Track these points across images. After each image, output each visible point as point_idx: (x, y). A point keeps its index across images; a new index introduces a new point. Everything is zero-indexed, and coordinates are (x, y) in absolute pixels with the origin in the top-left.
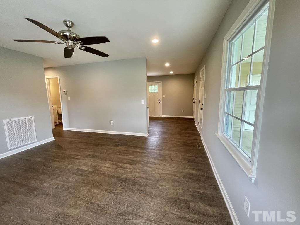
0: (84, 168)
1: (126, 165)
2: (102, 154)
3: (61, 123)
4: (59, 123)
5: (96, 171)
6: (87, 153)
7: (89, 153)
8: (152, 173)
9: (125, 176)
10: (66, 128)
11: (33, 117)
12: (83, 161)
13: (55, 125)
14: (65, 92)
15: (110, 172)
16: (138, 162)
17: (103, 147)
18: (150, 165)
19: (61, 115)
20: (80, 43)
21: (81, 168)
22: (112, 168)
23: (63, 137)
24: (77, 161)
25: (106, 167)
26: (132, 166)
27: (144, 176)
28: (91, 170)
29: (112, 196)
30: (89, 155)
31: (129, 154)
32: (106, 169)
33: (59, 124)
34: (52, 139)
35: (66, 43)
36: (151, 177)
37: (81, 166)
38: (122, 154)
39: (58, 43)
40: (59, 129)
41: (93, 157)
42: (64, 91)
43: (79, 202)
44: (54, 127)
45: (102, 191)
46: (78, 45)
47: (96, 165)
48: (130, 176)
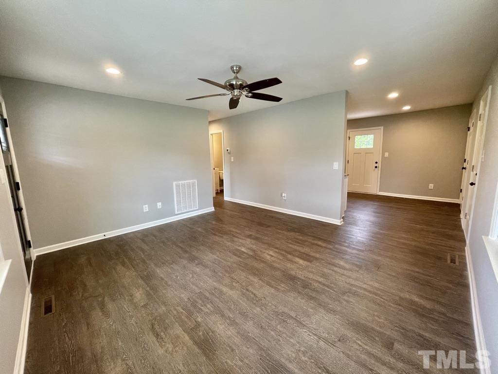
0: (243, 249)
1: (297, 259)
2: (266, 238)
3: (222, 191)
4: (220, 190)
5: (256, 257)
6: (248, 233)
7: (251, 233)
8: (336, 280)
9: (293, 273)
10: (227, 198)
11: (196, 181)
12: (243, 242)
13: (216, 193)
14: (229, 151)
15: (274, 261)
16: (317, 259)
17: (269, 229)
18: (335, 269)
19: (223, 180)
20: (247, 90)
21: (240, 248)
22: (277, 258)
23: (224, 209)
24: (236, 239)
25: (269, 255)
26: (305, 262)
27: (321, 280)
28: (251, 254)
29: (273, 291)
30: (251, 235)
31: (304, 245)
32: (268, 257)
33: (220, 192)
34: (212, 209)
35: (232, 93)
36: (332, 285)
37: (239, 246)
38: (294, 243)
39: (224, 95)
40: (219, 197)
41: (254, 239)
42: (227, 150)
43: (234, 284)
44: (215, 195)
45: (261, 282)
46: (245, 93)
47: (257, 249)
48: (301, 274)
